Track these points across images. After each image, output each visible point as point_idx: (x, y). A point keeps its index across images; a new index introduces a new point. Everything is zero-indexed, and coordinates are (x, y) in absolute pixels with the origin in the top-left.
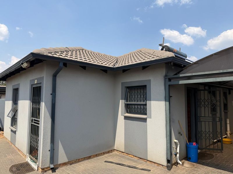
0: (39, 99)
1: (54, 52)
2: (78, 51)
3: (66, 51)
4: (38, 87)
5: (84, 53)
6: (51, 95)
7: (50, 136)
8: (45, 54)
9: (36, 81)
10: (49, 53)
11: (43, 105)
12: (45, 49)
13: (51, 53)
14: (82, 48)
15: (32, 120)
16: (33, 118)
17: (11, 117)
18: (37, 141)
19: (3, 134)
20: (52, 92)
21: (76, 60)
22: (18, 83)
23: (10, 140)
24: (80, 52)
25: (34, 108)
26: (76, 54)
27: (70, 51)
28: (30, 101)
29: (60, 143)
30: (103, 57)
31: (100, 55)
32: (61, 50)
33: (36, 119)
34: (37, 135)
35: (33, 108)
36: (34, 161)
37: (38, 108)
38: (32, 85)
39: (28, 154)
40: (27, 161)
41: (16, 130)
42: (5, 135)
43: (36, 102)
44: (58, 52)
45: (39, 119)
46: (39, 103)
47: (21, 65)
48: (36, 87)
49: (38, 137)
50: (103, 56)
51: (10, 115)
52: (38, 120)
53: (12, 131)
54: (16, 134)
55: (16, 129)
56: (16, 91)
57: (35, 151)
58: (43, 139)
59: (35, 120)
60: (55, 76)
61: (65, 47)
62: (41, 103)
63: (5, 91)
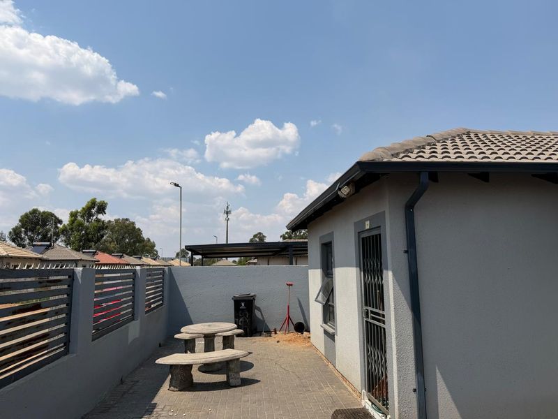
0: (377, 264)
1: (404, 152)
2: (457, 140)
3: (429, 144)
4: (373, 236)
5: (475, 139)
6: (406, 255)
7: (413, 353)
8: (385, 160)
9: (368, 223)
10: (393, 155)
11: (389, 278)
12: (383, 150)
13: (397, 155)
14: (465, 129)
15: (367, 313)
16: (370, 309)
17: (322, 303)
18: (383, 364)
19: (309, 337)
20: (406, 247)
21: (459, 160)
22: (330, 232)
23: (323, 352)
24: (462, 139)
25: (369, 284)
26: (456, 147)
27: (438, 142)
28: (358, 269)
29: (438, 375)
30: (532, 139)
31: (520, 136)
32: (418, 145)
33: (374, 310)
34: (382, 349)
35: (365, 284)
36: (379, 410)
37: (379, 285)
38: (359, 233)
39: (364, 391)
40: (365, 406)
41: (334, 331)
42: (312, 340)
43: (371, 271)
44: (411, 149)
45: (384, 310)
46: (378, 272)
47: (337, 192)
48: (369, 237)
49: (385, 352)
50: (529, 137)
51: (320, 299)
52: (381, 312)
53: (326, 332)
54: (334, 341)
55: (334, 329)
56: (327, 248)
57: (379, 385)
58: (398, 359)
59: (372, 312)
60: (409, 209)
61: (424, 136)
62: (384, 272)
63: (307, 250)
